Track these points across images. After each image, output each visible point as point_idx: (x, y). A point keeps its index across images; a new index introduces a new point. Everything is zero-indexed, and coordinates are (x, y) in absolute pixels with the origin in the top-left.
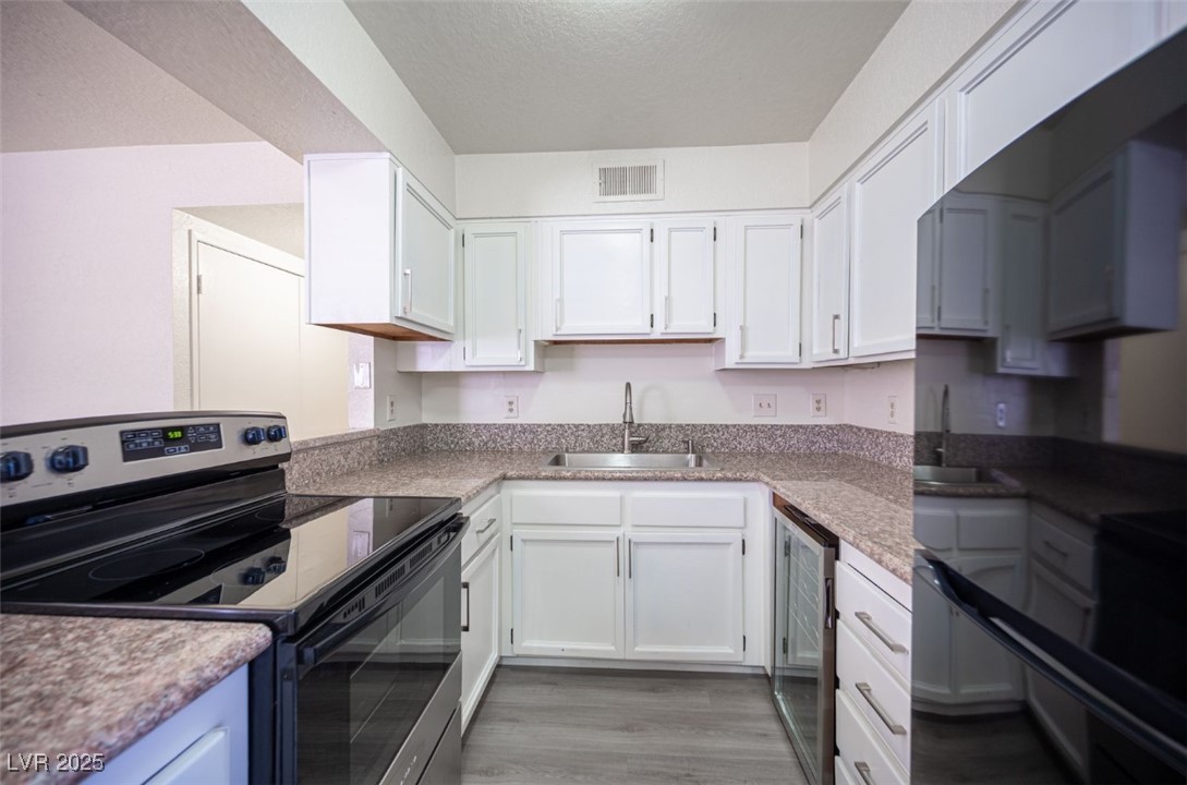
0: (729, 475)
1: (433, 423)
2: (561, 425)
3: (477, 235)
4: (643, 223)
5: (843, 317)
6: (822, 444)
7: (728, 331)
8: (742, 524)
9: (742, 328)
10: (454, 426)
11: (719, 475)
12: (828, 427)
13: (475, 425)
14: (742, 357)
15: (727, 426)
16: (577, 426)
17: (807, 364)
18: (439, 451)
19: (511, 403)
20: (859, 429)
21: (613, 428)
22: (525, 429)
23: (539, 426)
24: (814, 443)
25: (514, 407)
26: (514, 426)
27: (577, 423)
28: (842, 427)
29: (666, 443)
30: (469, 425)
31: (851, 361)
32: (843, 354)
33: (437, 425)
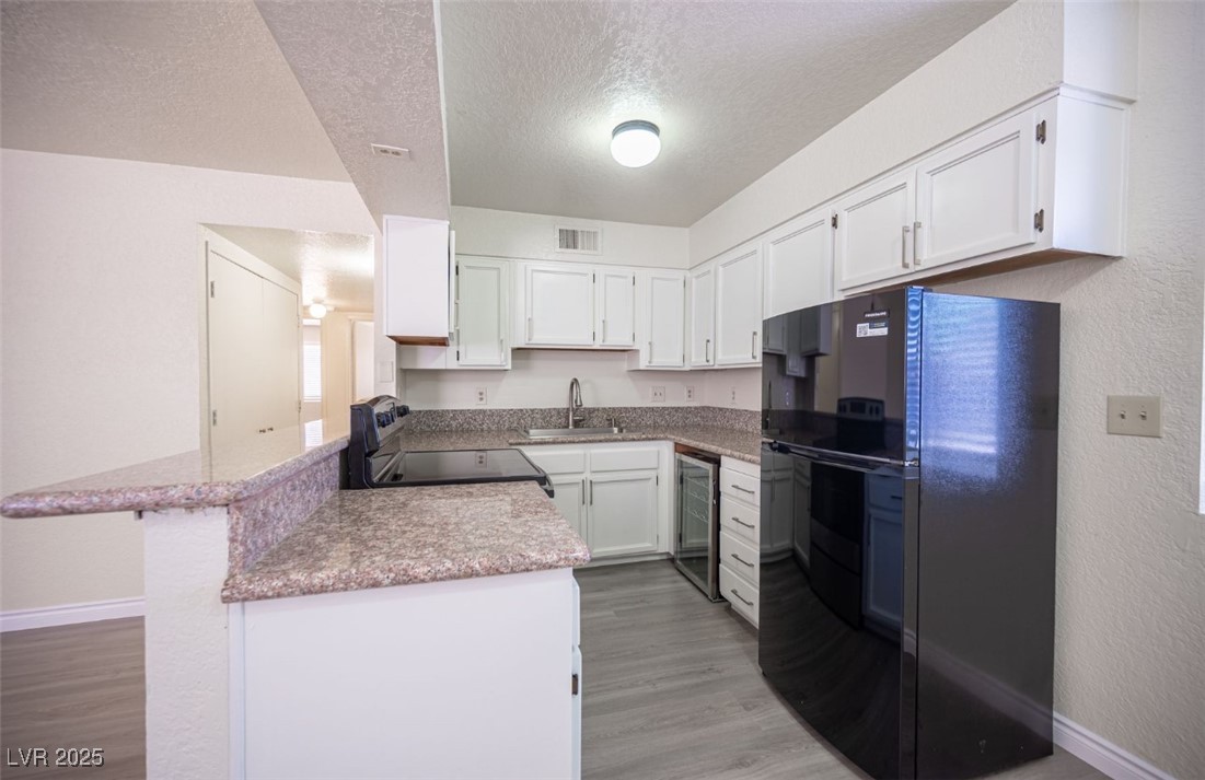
0: (650, 436)
1: (418, 409)
2: (522, 410)
3: (468, 267)
4: (589, 269)
5: (712, 341)
6: (692, 419)
7: (641, 345)
8: (655, 466)
9: (650, 343)
10: (435, 412)
11: (644, 436)
12: (696, 408)
13: (452, 411)
14: (650, 362)
15: (635, 409)
16: (532, 410)
17: (687, 368)
18: (422, 432)
19: (481, 394)
20: (714, 408)
21: (558, 411)
22: (492, 413)
23: (504, 411)
24: (687, 418)
25: (483, 396)
26: (484, 411)
27: (532, 408)
28: (703, 408)
29: (595, 422)
30: (447, 411)
31: (716, 367)
32: (711, 363)
33: (420, 412)
